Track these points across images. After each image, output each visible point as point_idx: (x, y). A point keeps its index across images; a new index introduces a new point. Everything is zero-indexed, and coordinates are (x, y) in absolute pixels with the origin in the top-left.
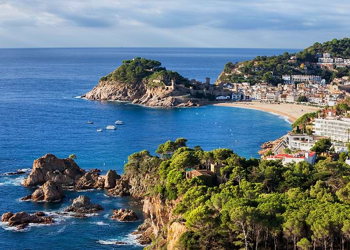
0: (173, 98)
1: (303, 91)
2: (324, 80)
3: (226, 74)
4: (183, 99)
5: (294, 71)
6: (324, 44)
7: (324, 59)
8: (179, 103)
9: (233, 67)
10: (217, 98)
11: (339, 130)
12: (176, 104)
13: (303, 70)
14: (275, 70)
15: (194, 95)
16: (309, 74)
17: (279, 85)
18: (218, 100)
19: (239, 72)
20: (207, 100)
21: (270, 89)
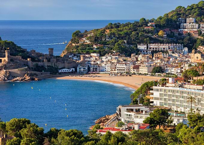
0: (6, 72)
1: (159, 61)
2: (186, 49)
3: (73, 44)
4: (19, 72)
5: (151, 39)
6: (189, 8)
7: (187, 25)
8: (14, 77)
9: (82, 36)
10: (60, 71)
11: (180, 99)
12: (10, 78)
13: (162, 37)
14: (129, 39)
15: (32, 68)
16: (168, 43)
17: (132, 55)
18: (60, 74)
19: (88, 42)
20: (48, 74)
21: (121, 59)
